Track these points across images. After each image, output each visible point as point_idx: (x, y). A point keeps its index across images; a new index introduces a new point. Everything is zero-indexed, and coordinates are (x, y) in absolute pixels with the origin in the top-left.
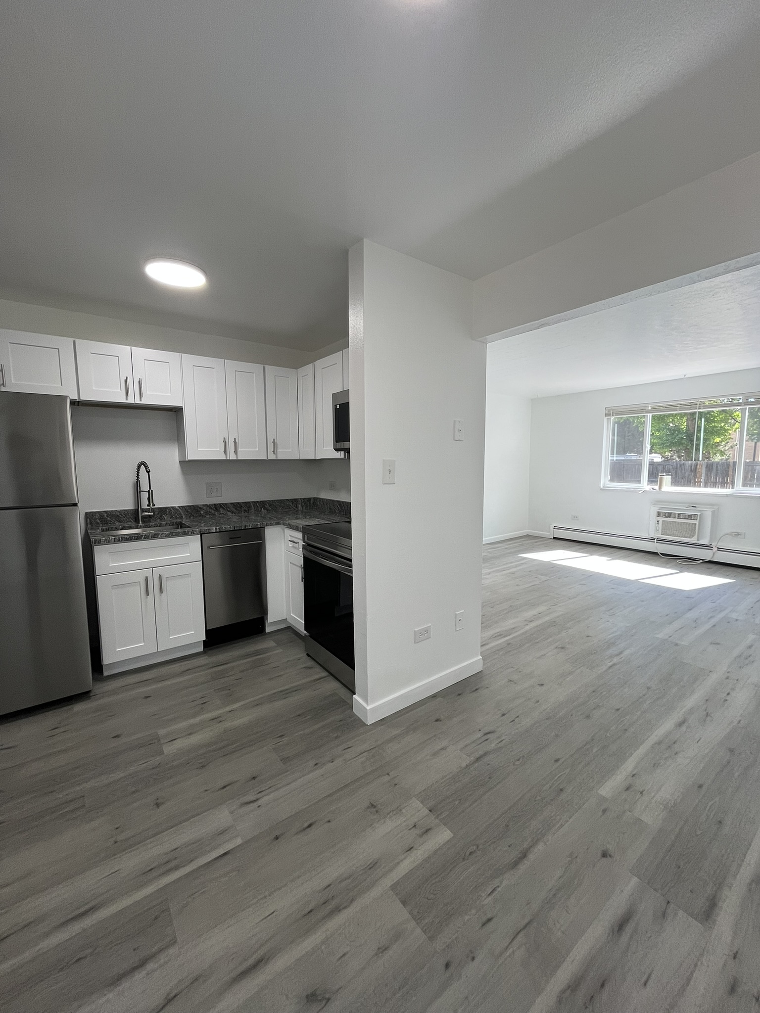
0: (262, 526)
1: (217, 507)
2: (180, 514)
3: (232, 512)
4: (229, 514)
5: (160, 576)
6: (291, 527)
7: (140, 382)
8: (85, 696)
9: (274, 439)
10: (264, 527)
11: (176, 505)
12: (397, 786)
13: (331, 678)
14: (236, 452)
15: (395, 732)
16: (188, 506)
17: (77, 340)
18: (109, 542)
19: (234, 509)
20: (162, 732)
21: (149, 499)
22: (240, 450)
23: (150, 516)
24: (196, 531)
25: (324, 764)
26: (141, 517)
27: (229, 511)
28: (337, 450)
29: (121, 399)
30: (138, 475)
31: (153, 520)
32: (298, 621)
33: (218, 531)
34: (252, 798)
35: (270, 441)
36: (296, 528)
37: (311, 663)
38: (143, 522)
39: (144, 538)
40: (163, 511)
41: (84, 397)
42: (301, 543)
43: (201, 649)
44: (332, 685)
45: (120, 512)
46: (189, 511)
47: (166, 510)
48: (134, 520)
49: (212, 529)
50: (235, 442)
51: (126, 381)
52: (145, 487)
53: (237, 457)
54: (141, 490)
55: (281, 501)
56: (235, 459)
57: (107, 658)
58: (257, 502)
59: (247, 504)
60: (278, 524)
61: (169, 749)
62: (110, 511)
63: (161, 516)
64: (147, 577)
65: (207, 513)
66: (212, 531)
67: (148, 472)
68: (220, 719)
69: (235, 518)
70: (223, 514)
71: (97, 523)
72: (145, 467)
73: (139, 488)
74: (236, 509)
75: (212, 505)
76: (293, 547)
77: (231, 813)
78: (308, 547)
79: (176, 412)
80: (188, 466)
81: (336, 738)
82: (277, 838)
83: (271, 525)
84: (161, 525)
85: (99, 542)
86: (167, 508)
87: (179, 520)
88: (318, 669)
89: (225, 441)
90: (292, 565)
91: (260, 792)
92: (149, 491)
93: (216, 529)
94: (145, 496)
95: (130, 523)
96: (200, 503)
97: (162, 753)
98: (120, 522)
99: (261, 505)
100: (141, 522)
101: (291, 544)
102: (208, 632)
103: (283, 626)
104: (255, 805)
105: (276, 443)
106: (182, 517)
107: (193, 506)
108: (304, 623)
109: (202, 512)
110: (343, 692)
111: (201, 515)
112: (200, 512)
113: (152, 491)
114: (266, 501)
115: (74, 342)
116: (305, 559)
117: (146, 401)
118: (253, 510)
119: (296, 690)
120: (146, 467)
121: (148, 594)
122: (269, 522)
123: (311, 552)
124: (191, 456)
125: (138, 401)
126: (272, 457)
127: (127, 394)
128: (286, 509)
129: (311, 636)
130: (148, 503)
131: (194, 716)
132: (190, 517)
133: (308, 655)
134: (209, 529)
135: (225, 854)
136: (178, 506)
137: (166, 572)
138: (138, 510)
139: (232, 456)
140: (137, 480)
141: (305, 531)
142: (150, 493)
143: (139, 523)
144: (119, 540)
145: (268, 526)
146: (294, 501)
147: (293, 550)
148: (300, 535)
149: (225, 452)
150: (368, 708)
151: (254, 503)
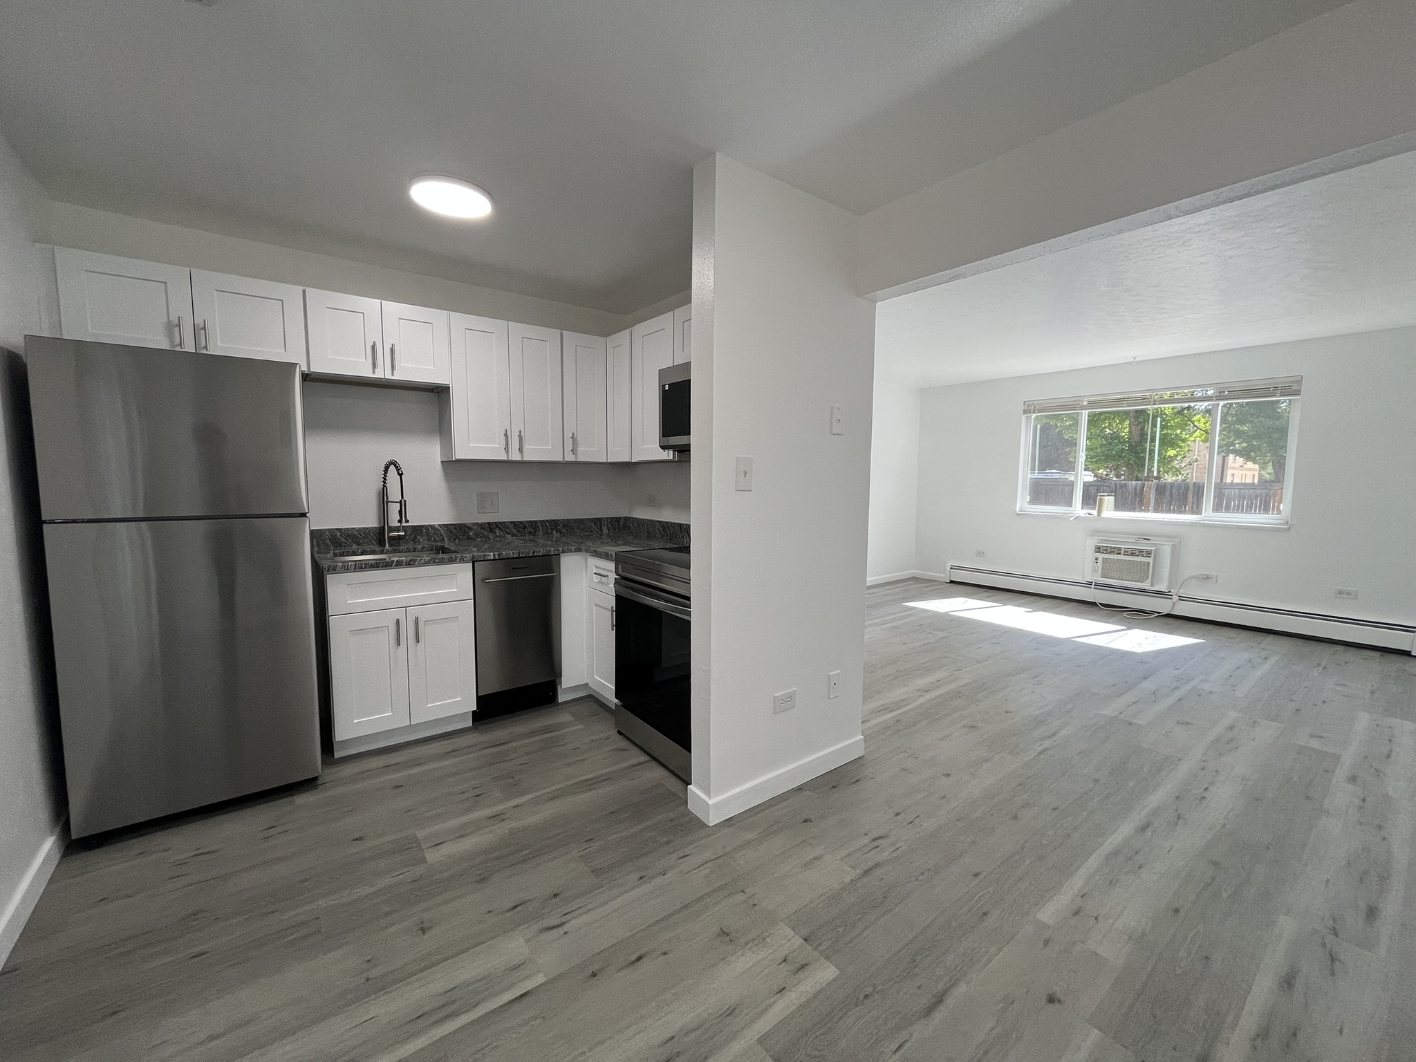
0: (556, 552)
1: (491, 527)
2: (441, 535)
3: (513, 535)
4: (508, 536)
5: (417, 618)
6: (597, 555)
7: (392, 350)
8: (310, 784)
9: (573, 434)
10: (559, 554)
11: (436, 523)
12: (756, 908)
13: (654, 764)
14: (521, 450)
15: (750, 836)
16: (452, 525)
17: (308, 290)
18: (347, 569)
19: (515, 530)
20: (421, 834)
21: (400, 512)
22: (526, 447)
23: (399, 537)
24: (466, 557)
25: (653, 877)
26: (389, 537)
27: (508, 533)
28: (664, 448)
29: (365, 372)
30: (385, 479)
31: (403, 543)
32: (606, 686)
33: (497, 558)
34: (555, 921)
35: (568, 435)
36: (606, 556)
37: (624, 743)
38: (390, 545)
39: (396, 565)
40: (417, 530)
41: (316, 368)
42: (613, 576)
43: (470, 724)
44: (656, 774)
45: (359, 530)
46: (454, 531)
47: (422, 530)
48: (378, 542)
49: (489, 555)
50: (520, 436)
51: (373, 347)
52: (394, 495)
53: (522, 457)
54: (389, 500)
55: (580, 521)
56: (520, 459)
57: (341, 732)
58: (547, 521)
59: (532, 523)
60: (578, 550)
61: (432, 856)
62: (344, 529)
63: (415, 538)
64: (398, 620)
65: (477, 535)
66: (489, 558)
67: (401, 475)
68: (503, 817)
69: (517, 542)
70: (500, 536)
71: (326, 544)
72: (396, 467)
73: (385, 497)
74: (519, 531)
75: (485, 524)
76: (600, 582)
77: (528, 941)
78: (622, 580)
79: (439, 393)
80: (455, 468)
81: (667, 843)
82: (594, 975)
83: (569, 551)
84: (415, 550)
85: (334, 570)
86: (422, 526)
87: (439, 544)
88: (635, 751)
89: (506, 435)
90: (597, 608)
91: (565, 915)
92: (401, 501)
93: (494, 555)
94: (394, 509)
95: (372, 546)
96: (468, 520)
97: (424, 860)
98: (359, 544)
99: (553, 526)
100: (387, 546)
101: (596, 579)
102: (480, 700)
103: (582, 694)
104: (561, 931)
105: (576, 439)
106: (444, 539)
107: (459, 524)
108: (614, 688)
109: (471, 534)
110: (672, 783)
111: (469, 538)
112: (468, 533)
113: (405, 501)
114: (559, 520)
115: (304, 292)
116: (619, 598)
117: (400, 376)
118: (540, 533)
119: (607, 779)
120: (398, 468)
121: (399, 644)
122: (566, 548)
123: (627, 587)
124: (460, 454)
125: (389, 376)
126: (570, 458)
127: (374, 365)
128: (586, 531)
129: (625, 706)
130: (399, 518)
131: (468, 810)
132: (454, 540)
133: (619, 732)
134: (484, 555)
135: (522, 996)
136: (440, 525)
137: (424, 613)
138: (384, 527)
139: (516, 456)
140: (384, 486)
141: (619, 560)
142: (402, 504)
143: (385, 546)
144: (361, 568)
145: (565, 552)
146: (598, 521)
147: (600, 587)
148: (611, 566)
149: (507, 449)
150: (711, 802)
151: (543, 522)
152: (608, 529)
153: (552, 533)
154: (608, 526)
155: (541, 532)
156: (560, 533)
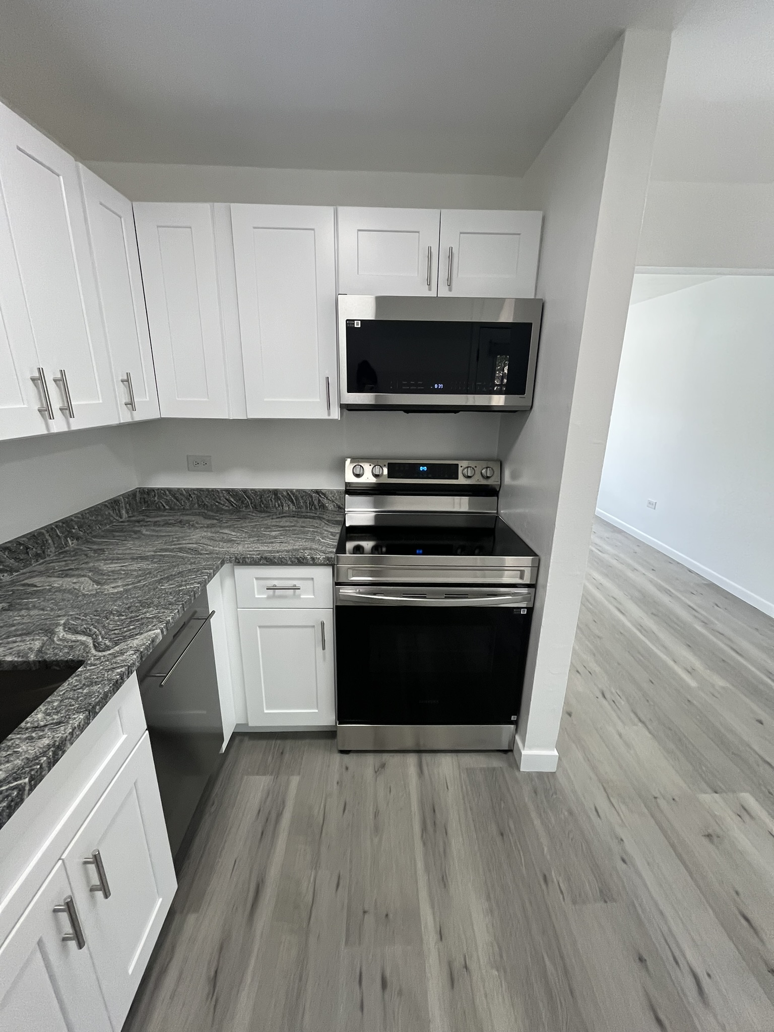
6: (271, 562)
22: (74, 402)
36: (302, 564)
42: (323, 585)
56: (68, 429)
76: (271, 597)
88: (393, 759)
90: (267, 629)
101: (261, 594)
121: (83, 942)
139: (61, 424)
147: (274, 603)
148: (314, 572)
149: (46, 411)
151: (50, 529)
152: (127, 513)
153: (66, 544)
154: (126, 508)
155: (53, 549)
156: (77, 539)
